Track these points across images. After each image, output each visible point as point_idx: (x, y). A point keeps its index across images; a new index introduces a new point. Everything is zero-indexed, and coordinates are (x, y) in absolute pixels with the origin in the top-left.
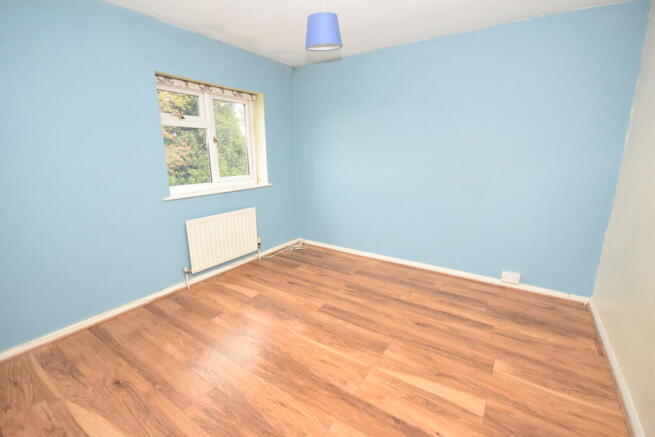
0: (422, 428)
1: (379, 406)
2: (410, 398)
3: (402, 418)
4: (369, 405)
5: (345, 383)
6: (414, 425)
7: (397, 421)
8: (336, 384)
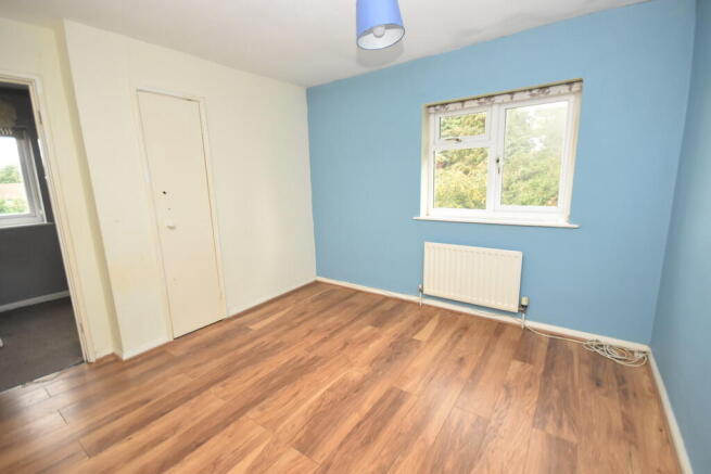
0: (179, 465)
1: (222, 433)
2: (215, 464)
3: (198, 450)
4: (228, 425)
5: (262, 409)
6: (187, 458)
7: (198, 446)
8: (264, 403)
